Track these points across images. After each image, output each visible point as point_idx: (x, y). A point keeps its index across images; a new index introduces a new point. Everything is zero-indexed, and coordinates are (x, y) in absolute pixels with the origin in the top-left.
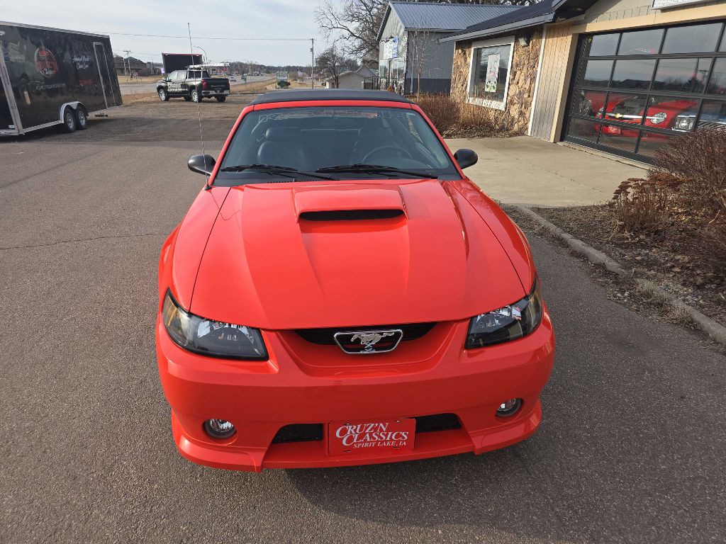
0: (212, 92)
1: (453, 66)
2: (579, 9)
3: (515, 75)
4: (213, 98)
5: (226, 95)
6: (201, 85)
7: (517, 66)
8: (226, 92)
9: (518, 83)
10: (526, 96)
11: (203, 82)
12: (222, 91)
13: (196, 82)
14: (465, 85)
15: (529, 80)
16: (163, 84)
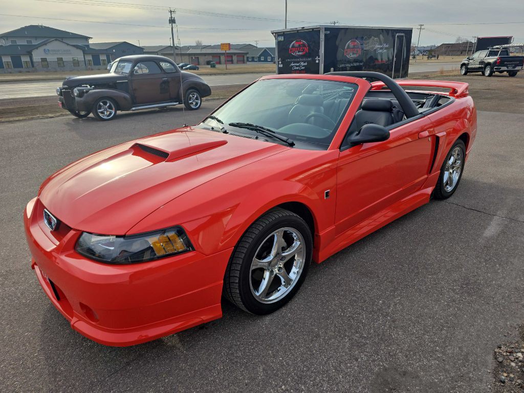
0: (505, 68)
4: (505, 73)
5: (518, 71)
6: (495, 62)
8: (517, 68)
11: (498, 59)
12: (514, 67)
13: (492, 59)
16: (466, 62)
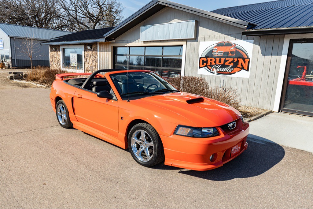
1: (50, 55)
2: (113, 38)
3: (87, 60)
7: (87, 56)
9: (89, 63)
10: (94, 68)
14: (59, 64)
15: (94, 62)
